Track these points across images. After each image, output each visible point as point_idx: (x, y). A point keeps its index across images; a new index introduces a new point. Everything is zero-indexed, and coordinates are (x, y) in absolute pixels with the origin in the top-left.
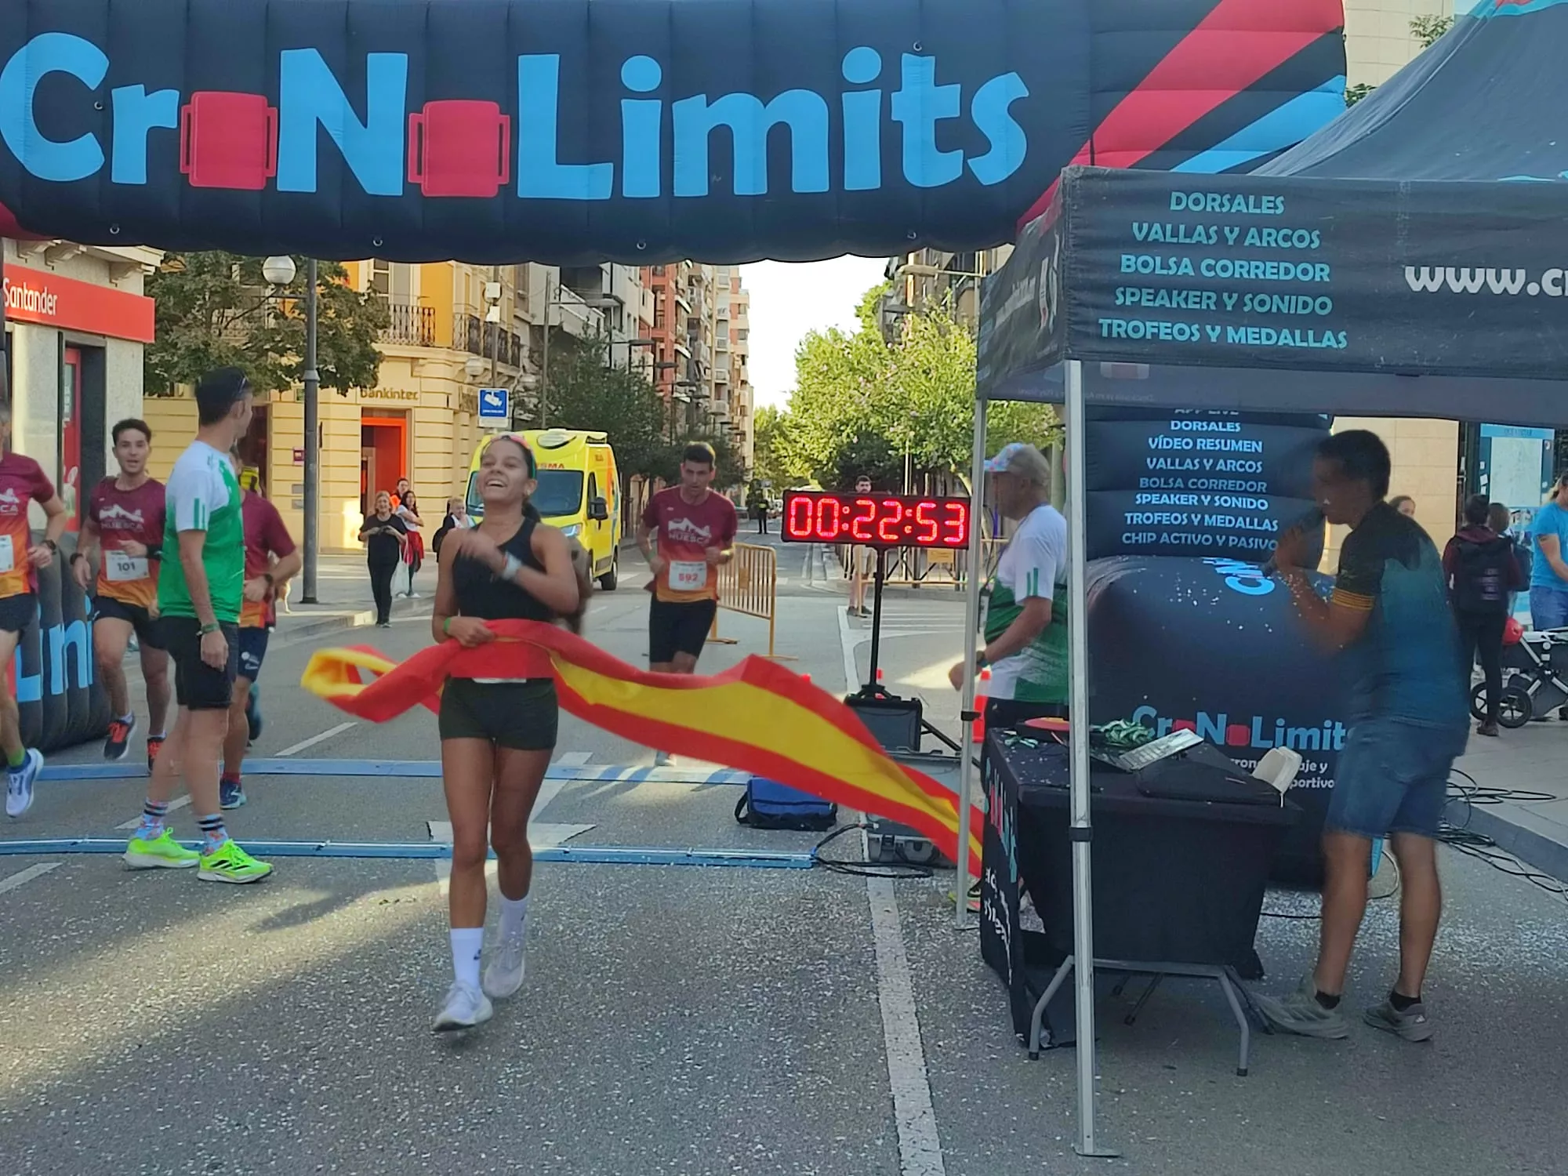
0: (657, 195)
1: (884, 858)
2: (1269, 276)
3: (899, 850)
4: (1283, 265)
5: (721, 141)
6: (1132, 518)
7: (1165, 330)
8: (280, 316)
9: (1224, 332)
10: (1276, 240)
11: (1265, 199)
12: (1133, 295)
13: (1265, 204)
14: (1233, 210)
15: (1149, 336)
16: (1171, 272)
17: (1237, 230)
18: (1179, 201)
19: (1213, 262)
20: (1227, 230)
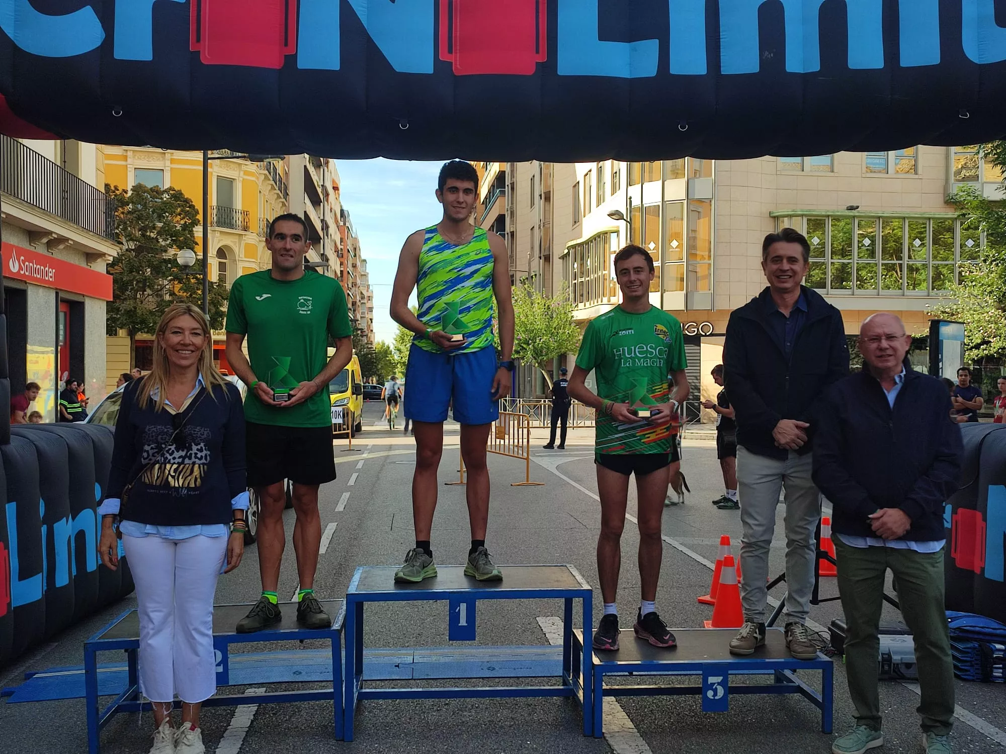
0: (704, 71)
8: (172, 294)
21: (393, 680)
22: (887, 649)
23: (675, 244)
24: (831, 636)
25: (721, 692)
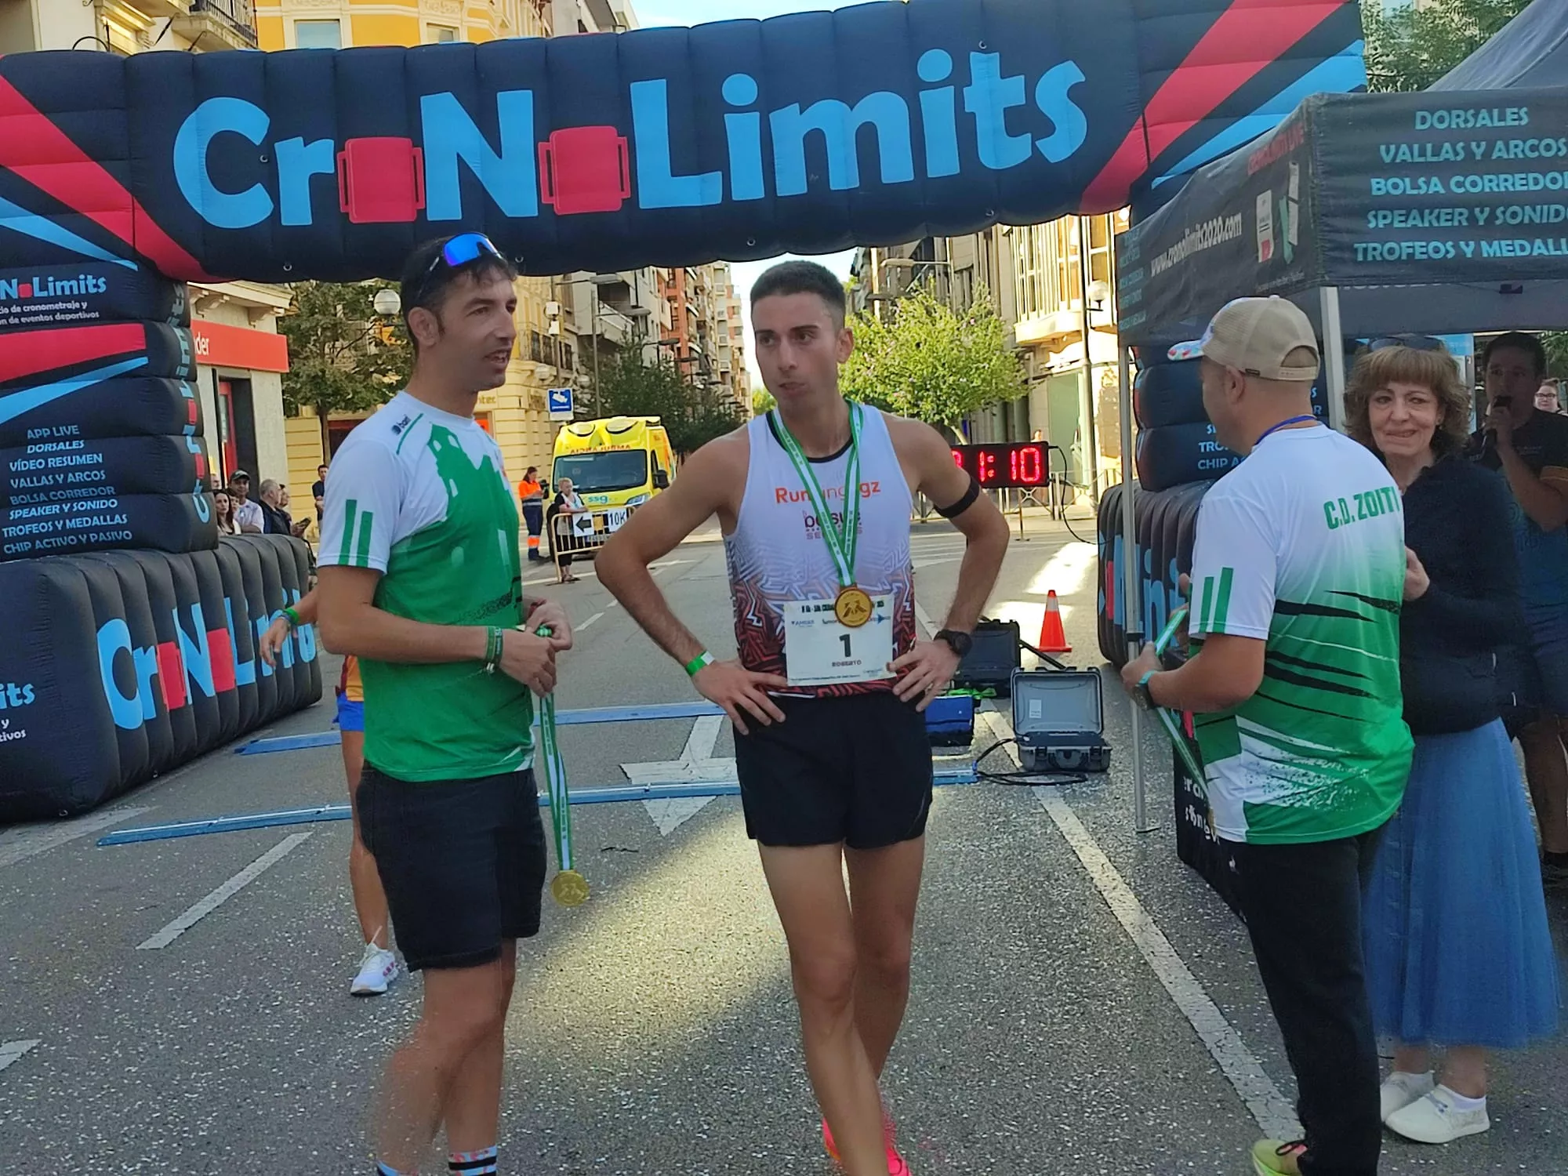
0: (762, 195)
1: (1040, 767)
2: (1519, 188)
3: (1052, 758)
4: (1531, 176)
5: (815, 144)
6: (1205, 446)
7: (1420, 248)
8: (379, 343)
9: (1478, 246)
10: (1523, 151)
11: (1509, 111)
12: (1385, 217)
13: (1509, 117)
14: (1478, 125)
15: (1404, 257)
16: (1422, 192)
17: (1483, 144)
18: (1424, 120)
19: (1461, 179)
20: (1474, 145)
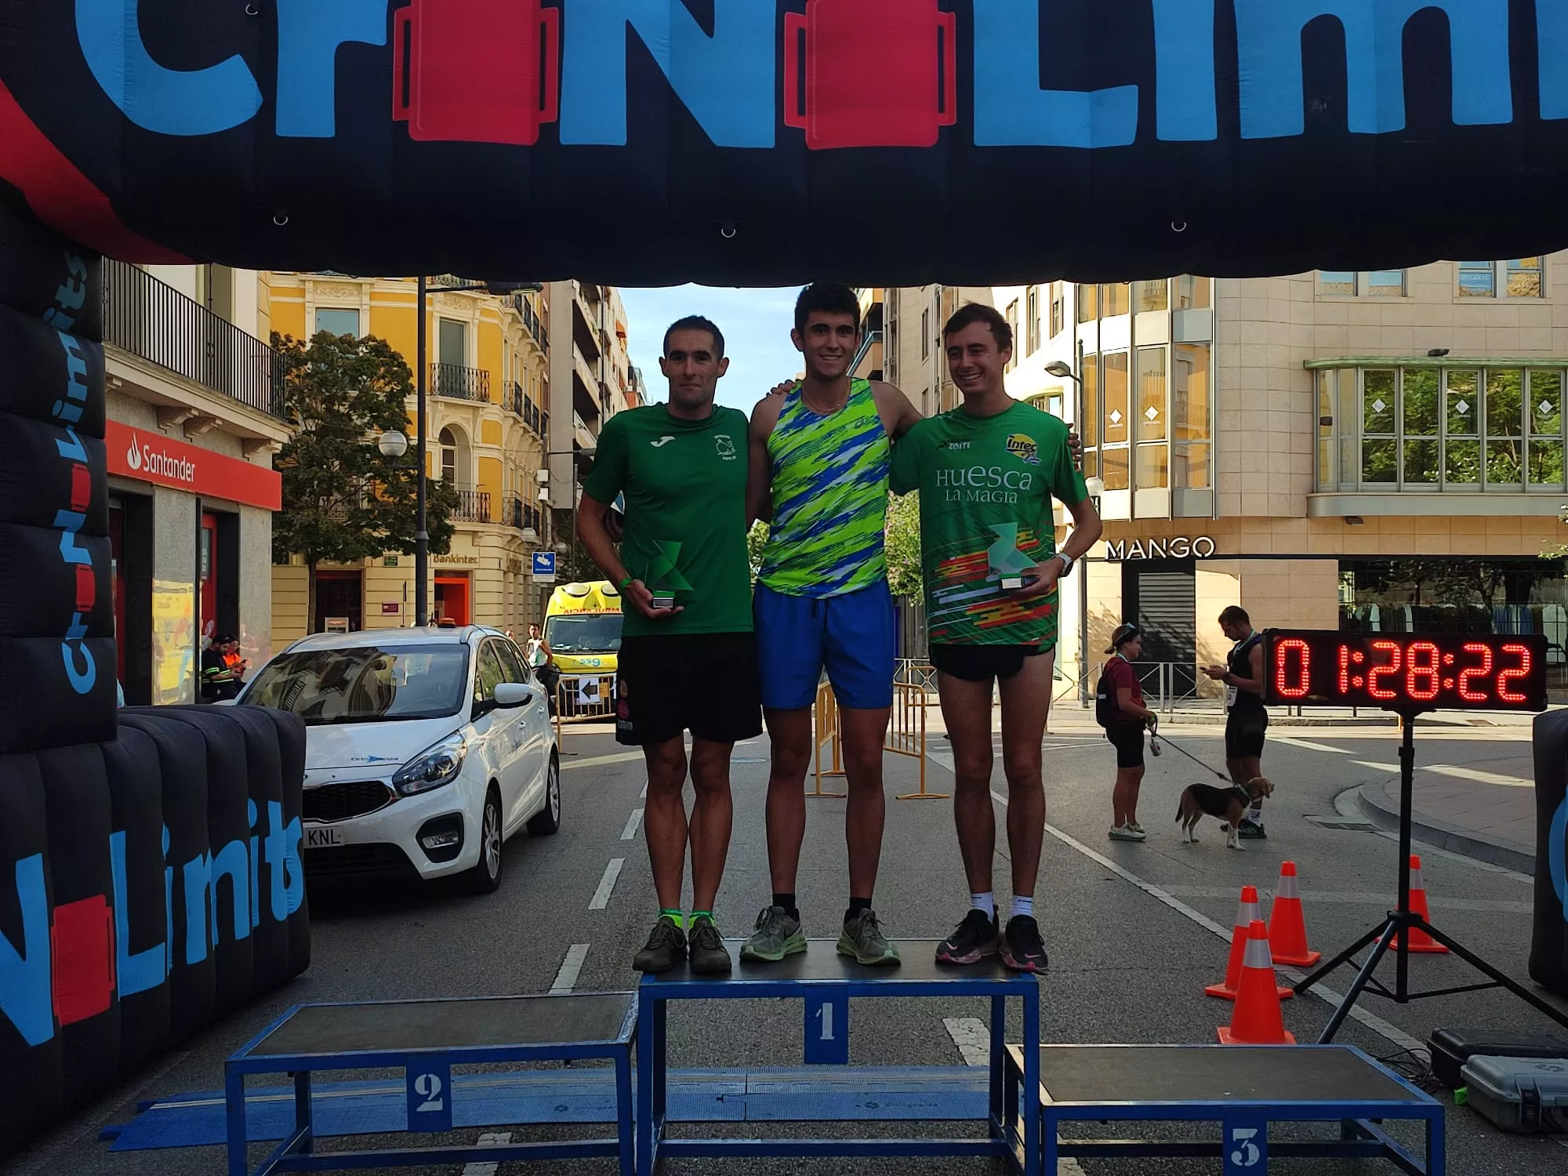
0: (1212, 135)
8: (372, 499)
21: (713, 1122)
22: (1532, 1083)
23: (1152, 413)
24: (1433, 1057)
25: (1254, 1154)
